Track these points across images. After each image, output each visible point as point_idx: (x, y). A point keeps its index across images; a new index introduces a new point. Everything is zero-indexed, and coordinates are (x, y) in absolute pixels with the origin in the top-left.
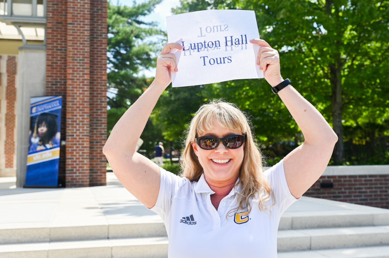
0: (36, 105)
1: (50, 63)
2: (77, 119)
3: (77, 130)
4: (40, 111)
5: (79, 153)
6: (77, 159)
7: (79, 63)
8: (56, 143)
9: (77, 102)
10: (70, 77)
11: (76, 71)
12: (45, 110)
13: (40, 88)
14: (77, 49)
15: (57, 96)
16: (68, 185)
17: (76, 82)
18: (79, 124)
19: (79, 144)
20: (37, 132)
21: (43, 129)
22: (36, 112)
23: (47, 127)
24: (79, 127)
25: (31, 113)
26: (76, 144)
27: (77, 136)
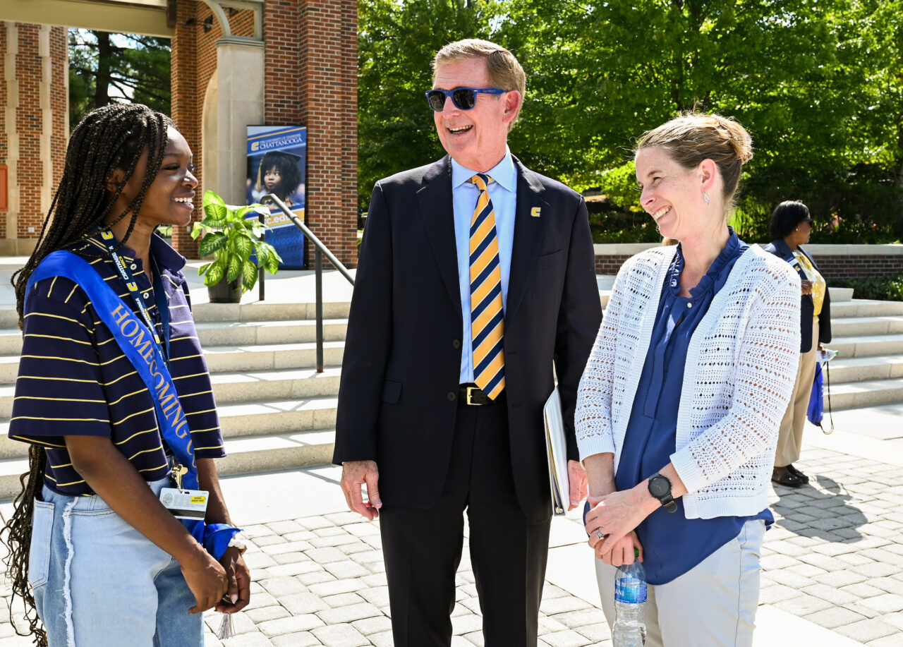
0: (258, 137)
1: (272, 69)
2: (324, 163)
3: (323, 181)
4: (267, 149)
5: (327, 217)
6: (324, 225)
7: (327, 74)
8: (299, 201)
9: (323, 136)
10: (313, 95)
11: (322, 87)
12: (275, 147)
13: (255, 110)
14: (322, 51)
15: (296, 125)
16: (312, 266)
17: (322, 105)
18: (327, 172)
19: (327, 203)
20: (263, 182)
21: (274, 178)
22: (260, 150)
23: (279, 174)
24: (327, 176)
25: (249, 151)
26: (323, 203)
27: (323, 190)
